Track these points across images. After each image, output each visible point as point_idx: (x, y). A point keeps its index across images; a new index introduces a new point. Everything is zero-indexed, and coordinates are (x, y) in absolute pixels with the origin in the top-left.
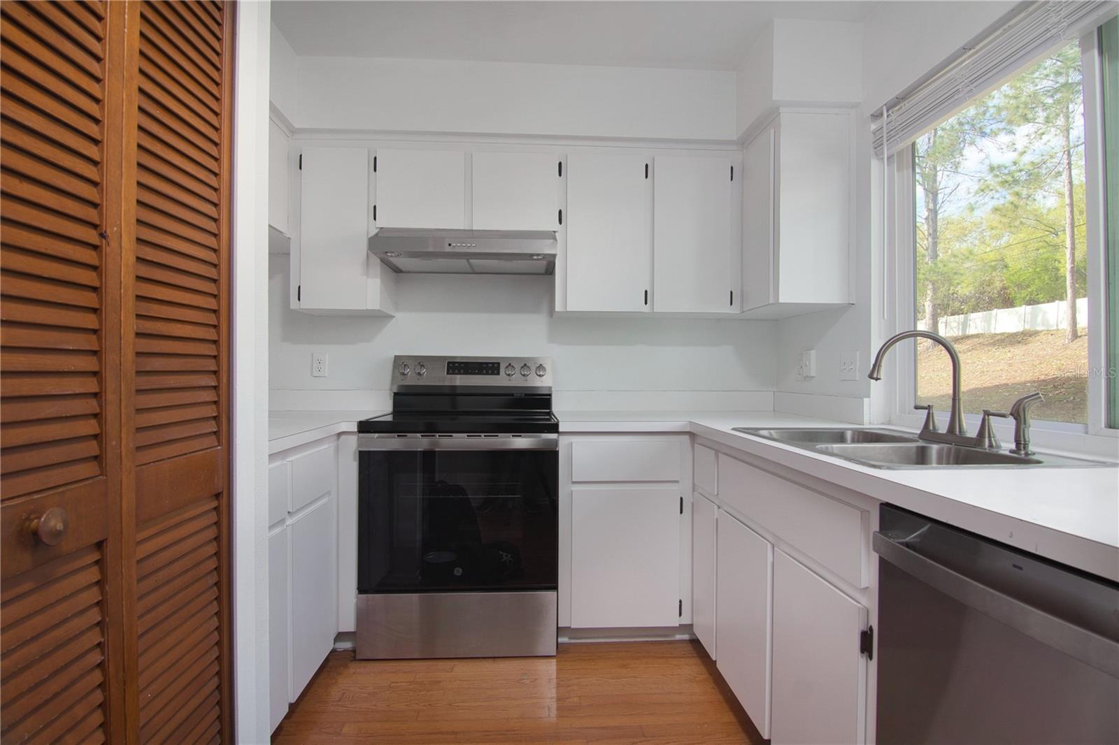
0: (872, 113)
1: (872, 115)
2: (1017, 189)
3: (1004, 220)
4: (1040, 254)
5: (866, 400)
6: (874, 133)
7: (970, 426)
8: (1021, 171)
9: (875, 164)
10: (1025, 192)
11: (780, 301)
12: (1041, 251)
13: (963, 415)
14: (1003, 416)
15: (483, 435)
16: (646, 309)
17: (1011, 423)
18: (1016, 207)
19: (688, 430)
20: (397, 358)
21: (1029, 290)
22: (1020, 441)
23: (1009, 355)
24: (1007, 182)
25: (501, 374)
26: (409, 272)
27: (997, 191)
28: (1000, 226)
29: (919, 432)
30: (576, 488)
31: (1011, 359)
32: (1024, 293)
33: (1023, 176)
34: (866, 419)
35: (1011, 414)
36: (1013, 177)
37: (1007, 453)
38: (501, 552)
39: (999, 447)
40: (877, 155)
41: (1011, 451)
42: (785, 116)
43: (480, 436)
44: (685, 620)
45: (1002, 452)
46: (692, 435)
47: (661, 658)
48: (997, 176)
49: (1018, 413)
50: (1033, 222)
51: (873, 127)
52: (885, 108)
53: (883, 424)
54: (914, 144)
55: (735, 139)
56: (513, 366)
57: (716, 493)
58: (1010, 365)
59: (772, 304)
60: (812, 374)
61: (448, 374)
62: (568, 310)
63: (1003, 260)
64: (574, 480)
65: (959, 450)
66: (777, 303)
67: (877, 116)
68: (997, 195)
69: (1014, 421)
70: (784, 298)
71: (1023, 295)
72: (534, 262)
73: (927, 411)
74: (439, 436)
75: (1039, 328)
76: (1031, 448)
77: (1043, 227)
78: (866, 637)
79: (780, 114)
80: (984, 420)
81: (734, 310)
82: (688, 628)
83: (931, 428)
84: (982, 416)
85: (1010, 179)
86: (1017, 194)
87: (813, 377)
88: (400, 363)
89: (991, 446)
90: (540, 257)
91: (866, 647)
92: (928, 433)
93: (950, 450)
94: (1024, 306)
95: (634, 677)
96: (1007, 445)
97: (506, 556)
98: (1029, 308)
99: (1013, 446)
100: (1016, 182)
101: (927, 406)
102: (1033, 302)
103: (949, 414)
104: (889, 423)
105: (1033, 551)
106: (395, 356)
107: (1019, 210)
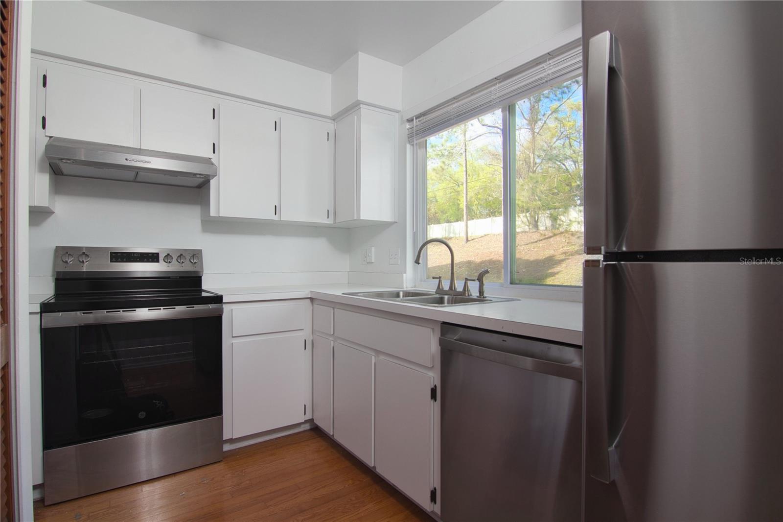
0: (408, 118)
1: (407, 120)
2: (444, 159)
3: (438, 176)
4: (452, 196)
5: (404, 275)
6: (408, 130)
7: (459, 286)
8: (445, 150)
9: (408, 146)
10: (447, 162)
11: (361, 218)
12: (452, 194)
13: (455, 281)
14: (474, 280)
15: (162, 308)
16: (276, 218)
17: (477, 283)
18: (443, 169)
19: (309, 297)
20: (58, 249)
21: (447, 215)
22: (481, 292)
23: (440, 250)
24: (439, 155)
25: (160, 261)
26: (70, 176)
27: (434, 159)
28: (436, 179)
29: (435, 291)
30: (235, 341)
31: (440, 252)
32: (445, 216)
33: (446, 153)
34: (405, 286)
35: (478, 279)
36: (442, 153)
37: (476, 297)
38: (154, 401)
39: (471, 295)
40: (409, 142)
41: (477, 297)
42: (364, 109)
43: (160, 309)
44: (309, 416)
45: (472, 297)
46: (312, 299)
47: (295, 443)
48: (434, 151)
49: (480, 279)
50: (448, 178)
51: (408, 126)
52: (414, 118)
53: (412, 288)
54: (426, 140)
55: (331, 116)
56: (171, 256)
57: (332, 333)
58: (440, 255)
59: (356, 220)
60: (373, 261)
61: (111, 261)
62: (220, 215)
63: (435, 197)
64: (233, 336)
65: (456, 297)
66: (359, 220)
67: (410, 120)
68: (434, 161)
69: (478, 282)
70: (364, 216)
71: (444, 217)
72: (197, 179)
73: (438, 280)
74: (123, 311)
75: (452, 235)
76: (485, 295)
77: (453, 181)
78: (433, 391)
79: (360, 108)
80: (465, 282)
81: (330, 221)
82: (311, 421)
83: (441, 288)
84: (464, 281)
85: (440, 153)
86: (444, 162)
87: (372, 263)
88: (62, 253)
89: (468, 295)
90: (202, 176)
91: (433, 396)
92: (439, 290)
93: (453, 298)
94: (445, 224)
95: (283, 458)
96: (475, 294)
97: (159, 403)
98: (447, 224)
99: (478, 295)
100: (443, 155)
101: (438, 277)
102: (448, 221)
103: (449, 281)
104: (415, 287)
105: (511, 332)
106: (56, 247)
107: (444, 171)
